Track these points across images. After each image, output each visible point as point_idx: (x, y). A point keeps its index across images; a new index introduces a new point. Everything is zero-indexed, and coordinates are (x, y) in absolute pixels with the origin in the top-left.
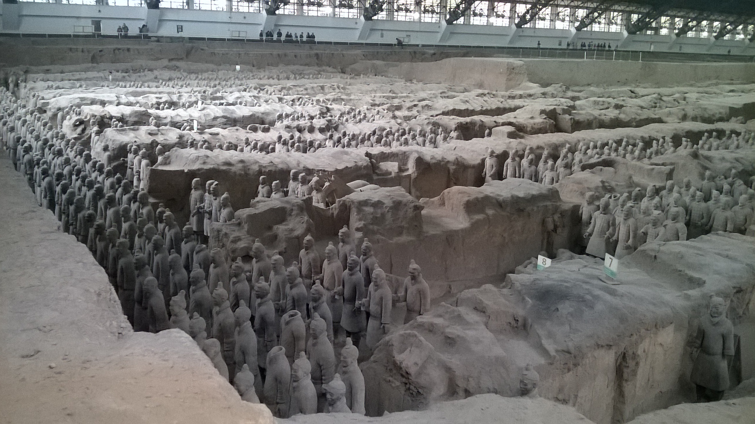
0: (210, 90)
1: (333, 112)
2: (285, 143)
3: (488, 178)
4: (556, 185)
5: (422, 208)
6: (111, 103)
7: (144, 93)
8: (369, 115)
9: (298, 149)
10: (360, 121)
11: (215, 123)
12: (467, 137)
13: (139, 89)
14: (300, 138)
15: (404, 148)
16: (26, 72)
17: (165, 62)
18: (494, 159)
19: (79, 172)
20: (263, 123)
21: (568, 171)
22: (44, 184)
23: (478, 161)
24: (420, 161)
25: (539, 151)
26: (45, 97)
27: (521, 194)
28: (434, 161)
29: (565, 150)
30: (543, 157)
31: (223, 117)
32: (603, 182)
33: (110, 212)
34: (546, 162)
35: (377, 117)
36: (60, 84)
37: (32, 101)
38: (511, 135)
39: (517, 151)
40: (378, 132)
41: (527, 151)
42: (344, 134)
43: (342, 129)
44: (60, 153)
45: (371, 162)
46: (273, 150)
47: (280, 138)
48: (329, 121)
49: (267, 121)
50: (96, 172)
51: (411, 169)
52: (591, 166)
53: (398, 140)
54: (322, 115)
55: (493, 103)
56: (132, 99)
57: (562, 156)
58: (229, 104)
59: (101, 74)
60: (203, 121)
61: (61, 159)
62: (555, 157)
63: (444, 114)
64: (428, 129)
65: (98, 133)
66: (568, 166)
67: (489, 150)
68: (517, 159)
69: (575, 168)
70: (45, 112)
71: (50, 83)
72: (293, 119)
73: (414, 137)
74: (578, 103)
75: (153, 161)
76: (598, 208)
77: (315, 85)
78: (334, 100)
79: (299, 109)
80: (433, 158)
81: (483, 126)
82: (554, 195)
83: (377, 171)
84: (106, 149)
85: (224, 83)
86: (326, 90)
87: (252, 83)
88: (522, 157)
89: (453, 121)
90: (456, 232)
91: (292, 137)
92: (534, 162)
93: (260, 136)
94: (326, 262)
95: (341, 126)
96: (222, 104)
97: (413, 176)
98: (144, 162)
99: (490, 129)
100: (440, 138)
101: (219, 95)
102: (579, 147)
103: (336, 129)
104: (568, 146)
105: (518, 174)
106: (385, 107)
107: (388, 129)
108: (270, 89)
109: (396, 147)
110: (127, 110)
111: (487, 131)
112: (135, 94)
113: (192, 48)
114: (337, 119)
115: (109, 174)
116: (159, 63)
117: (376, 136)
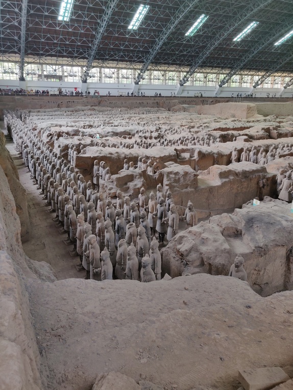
0: (108, 119)
1: (162, 130)
2: (138, 144)
3: (233, 161)
4: (265, 165)
5: (198, 175)
6: (64, 126)
7: (79, 121)
8: (179, 131)
9: (144, 147)
10: (174, 134)
11: (108, 134)
12: (225, 141)
13: (77, 120)
14: (145, 142)
15: (193, 147)
16: (29, 112)
17: (89, 107)
18: (236, 152)
19: (46, 157)
20: (130, 135)
21: (273, 158)
22: (32, 162)
23: (229, 153)
24: (200, 153)
25: (259, 148)
26: (37, 123)
27: (247, 170)
28: (207, 153)
29: (272, 148)
30: (261, 151)
31: (112, 132)
32: (289, 164)
33: (58, 175)
34: (262, 154)
35: (182, 131)
36: (44, 117)
37: (31, 125)
38: (246, 140)
39: (248, 148)
40: (182, 139)
41: (253, 148)
42: (166, 140)
43: (165, 138)
44: (39, 149)
45: (177, 153)
46: (132, 147)
47: (136, 141)
48: (159, 134)
49: (132, 134)
50: (54, 157)
51: (196, 156)
52: (284, 156)
53: (191, 142)
54: (157, 130)
55: (239, 125)
56: (73, 124)
57: (270, 151)
58: (115, 126)
59: (61, 113)
60: (103, 134)
61: (40, 151)
62: (267, 151)
63: (214, 130)
64: (206, 137)
65: (57, 139)
66: (273, 156)
67: (234, 148)
68: (248, 152)
69: (277, 157)
70: (36, 130)
71: (39, 117)
72: (143, 133)
73: (198, 141)
74: (281, 124)
75: (79, 152)
76: (285, 177)
77: (155, 117)
78: (163, 124)
79: (146, 128)
80: (207, 151)
81: (233, 136)
82: (264, 170)
83: (180, 157)
84: (59, 147)
85: (114, 116)
86: (160, 119)
87: (127, 116)
88: (250, 151)
89: (218, 134)
90: (215, 187)
91: (142, 141)
92: (256, 154)
93: (128, 141)
94: (150, 200)
95: (164, 136)
96: (112, 126)
97: (197, 160)
98: (75, 152)
99: (236, 137)
100: (211, 141)
101: (111, 122)
102: (279, 146)
103: (162, 137)
104: (273, 146)
105: (247, 159)
106: (187, 127)
107: (187, 138)
108: (135, 119)
109: (190, 146)
110: (70, 129)
111: (234, 138)
112: (75, 122)
113: (101, 100)
114: (163, 133)
115: (59, 158)
116: (86, 108)
117: (180, 141)
